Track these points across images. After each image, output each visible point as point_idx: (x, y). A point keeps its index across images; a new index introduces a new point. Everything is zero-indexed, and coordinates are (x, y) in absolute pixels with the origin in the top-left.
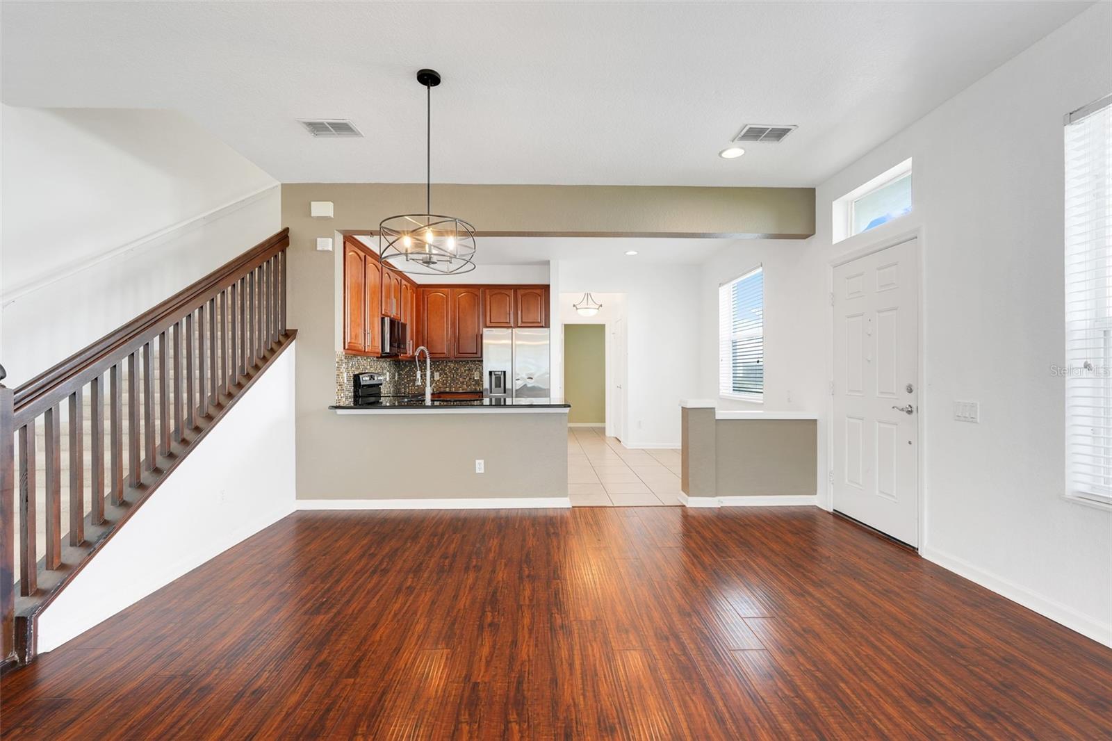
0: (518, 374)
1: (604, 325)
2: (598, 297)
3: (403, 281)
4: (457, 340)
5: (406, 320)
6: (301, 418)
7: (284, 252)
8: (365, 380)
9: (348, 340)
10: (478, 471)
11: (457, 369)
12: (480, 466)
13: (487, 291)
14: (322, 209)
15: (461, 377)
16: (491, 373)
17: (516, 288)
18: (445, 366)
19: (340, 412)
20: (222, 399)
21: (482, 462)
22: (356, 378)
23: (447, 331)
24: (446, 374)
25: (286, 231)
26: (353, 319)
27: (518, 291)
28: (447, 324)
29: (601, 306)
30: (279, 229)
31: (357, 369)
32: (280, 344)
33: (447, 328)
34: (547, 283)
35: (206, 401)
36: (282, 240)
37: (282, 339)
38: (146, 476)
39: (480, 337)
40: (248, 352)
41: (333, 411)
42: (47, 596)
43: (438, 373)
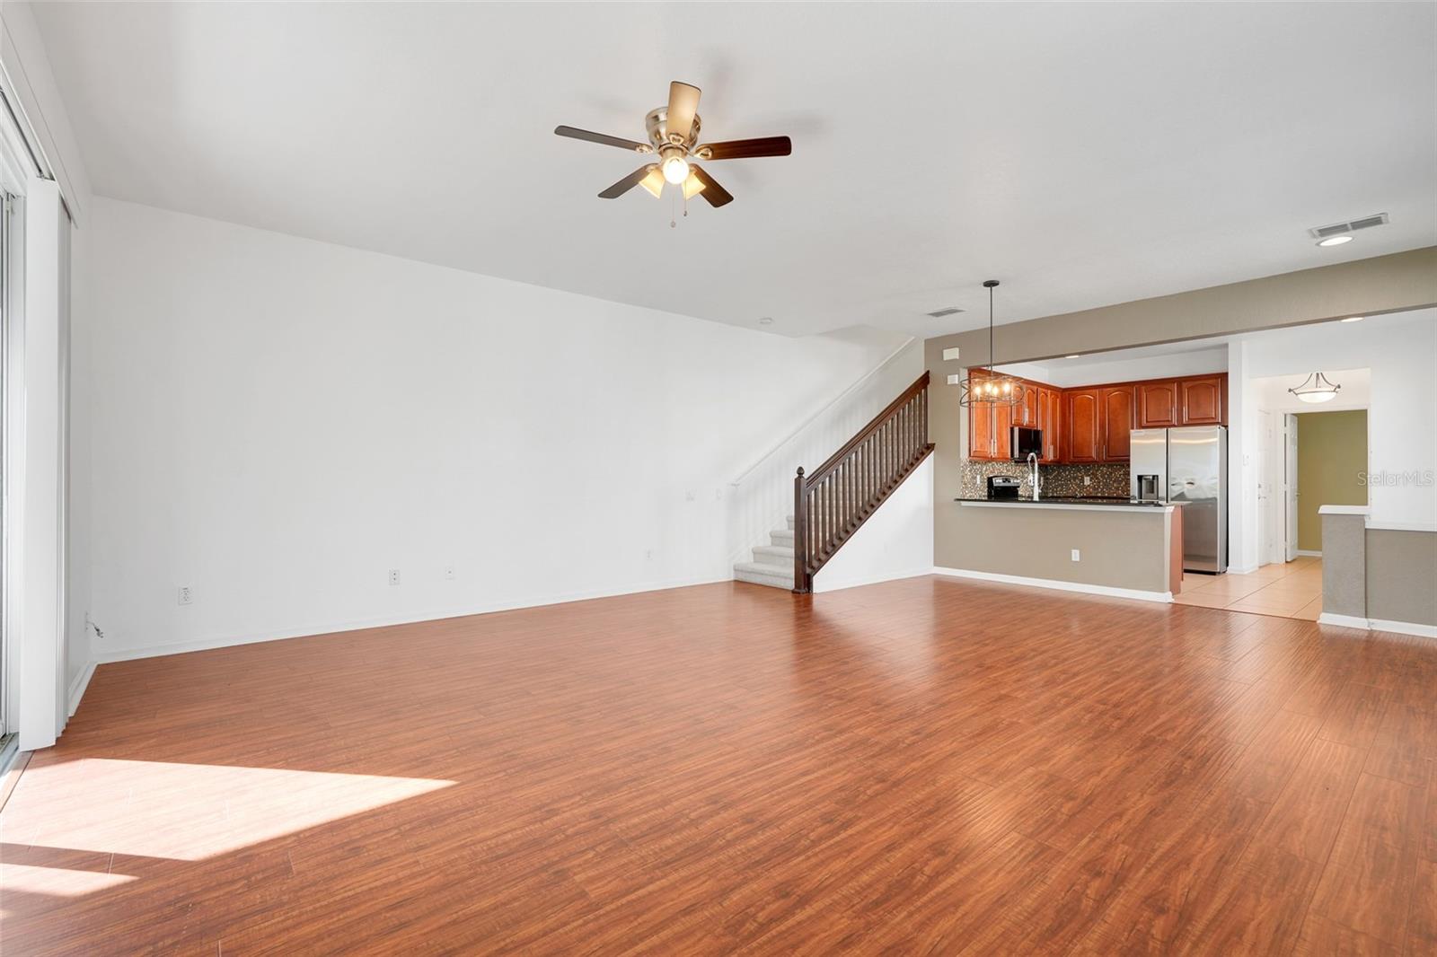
0: (1174, 479)
1: (1366, 411)
2: (1333, 376)
3: (1040, 389)
4: (1106, 441)
5: (1044, 426)
6: (938, 507)
7: (926, 388)
8: (998, 482)
9: (973, 449)
10: (1073, 559)
11: (1111, 473)
12: (1075, 555)
13: (1143, 388)
14: (951, 354)
15: (1114, 482)
16: (1140, 478)
17: (1180, 381)
18: (1097, 471)
19: (963, 503)
20: (886, 490)
21: (1078, 552)
22: (990, 480)
23: (1095, 434)
24: (1097, 478)
25: (928, 373)
26: (978, 432)
27: (1184, 384)
28: (1095, 427)
29: (1339, 387)
30: (923, 373)
31: (991, 472)
32: (923, 454)
33: (1096, 431)
34: (1224, 371)
35: (877, 491)
36: (925, 380)
37: (924, 450)
38: (849, 527)
39: (1127, 439)
40: (901, 460)
41: (958, 502)
42: (816, 570)
43: (1088, 478)
